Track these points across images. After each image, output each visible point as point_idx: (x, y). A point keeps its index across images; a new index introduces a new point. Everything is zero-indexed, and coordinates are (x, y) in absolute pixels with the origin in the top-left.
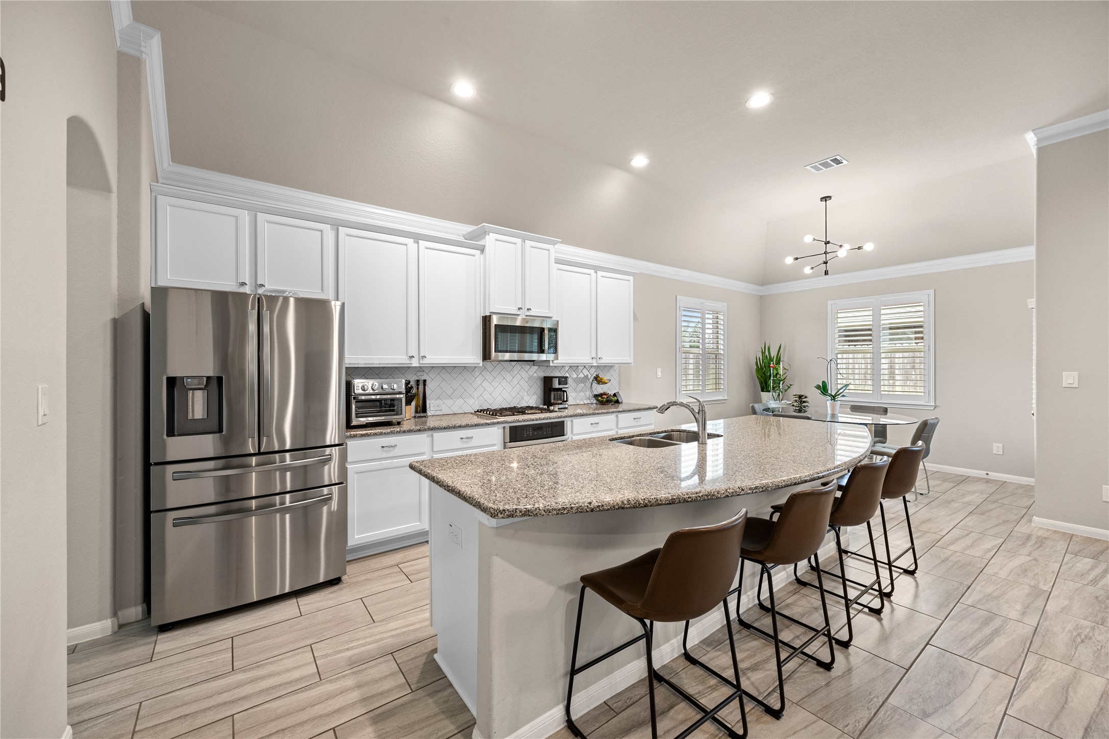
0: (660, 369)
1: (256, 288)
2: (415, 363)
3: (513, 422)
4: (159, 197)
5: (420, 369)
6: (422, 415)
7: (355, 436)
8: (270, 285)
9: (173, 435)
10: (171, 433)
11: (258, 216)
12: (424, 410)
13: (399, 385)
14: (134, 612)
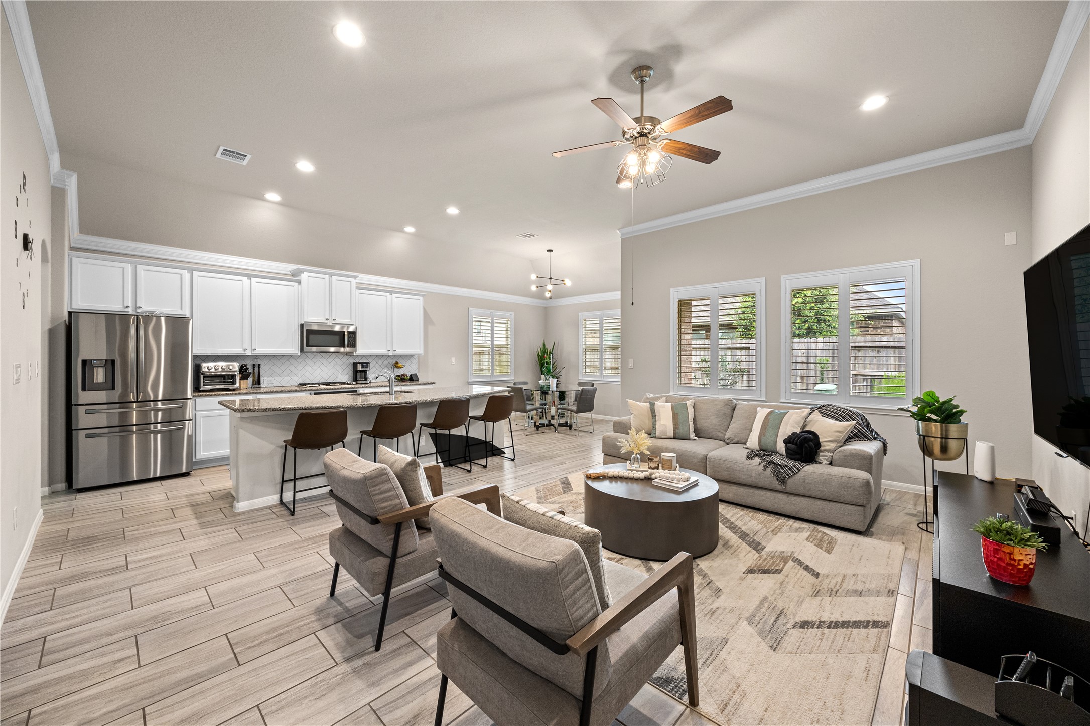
0: (454, 358)
1: (136, 309)
2: (248, 353)
3: (317, 390)
4: (74, 259)
5: (257, 357)
6: (258, 386)
7: (201, 396)
8: (146, 307)
9: (85, 390)
10: (84, 389)
11: (138, 268)
12: (259, 383)
13: (236, 366)
14: (62, 486)
